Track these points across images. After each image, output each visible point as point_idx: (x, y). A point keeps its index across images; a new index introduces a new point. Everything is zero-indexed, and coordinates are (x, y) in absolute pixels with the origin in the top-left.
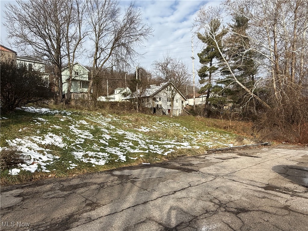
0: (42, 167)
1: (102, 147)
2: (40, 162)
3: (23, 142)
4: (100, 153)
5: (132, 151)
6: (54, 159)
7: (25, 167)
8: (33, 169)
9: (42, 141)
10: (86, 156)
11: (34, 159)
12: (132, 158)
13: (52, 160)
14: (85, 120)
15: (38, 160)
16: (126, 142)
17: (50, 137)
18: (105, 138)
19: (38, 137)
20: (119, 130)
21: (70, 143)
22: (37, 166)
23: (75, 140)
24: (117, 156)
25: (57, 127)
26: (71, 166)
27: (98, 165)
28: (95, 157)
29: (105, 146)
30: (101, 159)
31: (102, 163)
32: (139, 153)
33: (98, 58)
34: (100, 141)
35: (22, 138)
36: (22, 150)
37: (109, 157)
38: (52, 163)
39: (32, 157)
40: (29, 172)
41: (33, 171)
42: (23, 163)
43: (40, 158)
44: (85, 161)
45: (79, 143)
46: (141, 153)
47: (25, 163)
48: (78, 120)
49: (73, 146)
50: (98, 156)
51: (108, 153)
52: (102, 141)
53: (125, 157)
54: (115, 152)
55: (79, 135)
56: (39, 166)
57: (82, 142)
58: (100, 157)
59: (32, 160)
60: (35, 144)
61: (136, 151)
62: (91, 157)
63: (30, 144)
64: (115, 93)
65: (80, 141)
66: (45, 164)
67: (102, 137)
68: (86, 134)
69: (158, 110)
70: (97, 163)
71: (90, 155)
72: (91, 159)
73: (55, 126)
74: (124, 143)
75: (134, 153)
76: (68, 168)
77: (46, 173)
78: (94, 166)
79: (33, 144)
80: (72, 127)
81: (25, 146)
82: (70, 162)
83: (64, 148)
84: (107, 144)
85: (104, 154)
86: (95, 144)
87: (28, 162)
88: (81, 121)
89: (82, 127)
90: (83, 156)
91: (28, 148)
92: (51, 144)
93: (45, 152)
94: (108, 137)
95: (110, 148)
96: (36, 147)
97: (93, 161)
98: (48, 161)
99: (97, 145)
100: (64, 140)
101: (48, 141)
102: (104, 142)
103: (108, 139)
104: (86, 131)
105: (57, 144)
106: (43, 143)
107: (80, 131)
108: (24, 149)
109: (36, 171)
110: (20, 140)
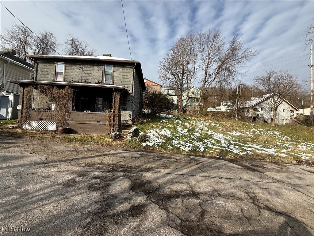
0: (155, 145)
1: (191, 140)
2: (155, 142)
3: (152, 131)
4: (188, 144)
5: (211, 146)
6: (162, 142)
7: (148, 143)
8: (151, 144)
9: (160, 132)
10: (179, 144)
11: (153, 140)
12: (209, 151)
13: (161, 142)
14: (189, 123)
15: (155, 141)
16: (209, 140)
17: (165, 130)
18: (195, 135)
19: (159, 130)
20: (211, 132)
21: (173, 135)
22: (153, 144)
23: (177, 134)
24: (198, 147)
25: (170, 126)
26: (169, 147)
27: (183, 150)
28: (184, 145)
29: (193, 140)
30: (187, 147)
31: (187, 149)
32: (216, 148)
33: (207, 82)
34: (191, 136)
35: (152, 129)
36: (150, 135)
37: (193, 147)
38: (160, 144)
39: (153, 139)
40: (149, 145)
41: (151, 146)
42: (148, 141)
43: (156, 141)
44: (178, 146)
45: (178, 136)
46: (218, 149)
47: (149, 141)
48: (184, 123)
49: (175, 137)
50: (186, 145)
51: (193, 144)
52: (192, 137)
53: (204, 149)
54: (199, 145)
55: (180, 132)
56: (154, 144)
57: (180, 136)
58: (187, 146)
59: (152, 141)
60: (157, 133)
61: (215, 147)
62: (182, 145)
63: (154, 133)
64: (222, 105)
65: (179, 135)
66: (157, 144)
67: (194, 134)
68: (185, 131)
69: (258, 119)
70: (183, 149)
71: (181, 144)
72: (181, 146)
73: (169, 125)
74: (208, 140)
75: (212, 148)
76: (167, 148)
77: (156, 148)
78: (181, 150)
79: (156, 133)
80: (178, 127)
81: (152, 134)
82: (169, 145)
83: (170, 137)
84: (196, 139)
85: (190, 144)
86: (187, 138)
87: (151, 141)
88: (185, 123)
89: (184, 127)
90: (178, 143)
91: (153, 135)
92: (164, 134)
93: (159, 138)
94: (198, 135)
95: (196, 142)
96: (157, 135)
97: (182, 147)
98: (159, 143)
99: (188, 139)
100: (171, 133)
101: (163, 132)
102: (193, 137)
103: (197, 136)
104: (185, 130)
105: (167, 135)
106: (161, 133)
107: (182, 129)
108: (151, 135)
109: (152, 146)
110: (151, 130)
